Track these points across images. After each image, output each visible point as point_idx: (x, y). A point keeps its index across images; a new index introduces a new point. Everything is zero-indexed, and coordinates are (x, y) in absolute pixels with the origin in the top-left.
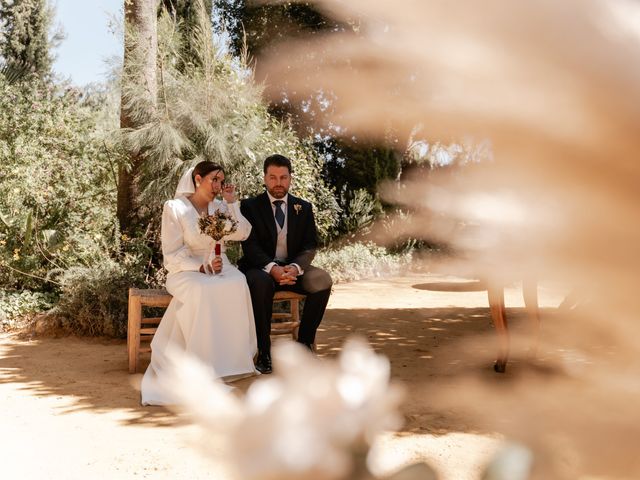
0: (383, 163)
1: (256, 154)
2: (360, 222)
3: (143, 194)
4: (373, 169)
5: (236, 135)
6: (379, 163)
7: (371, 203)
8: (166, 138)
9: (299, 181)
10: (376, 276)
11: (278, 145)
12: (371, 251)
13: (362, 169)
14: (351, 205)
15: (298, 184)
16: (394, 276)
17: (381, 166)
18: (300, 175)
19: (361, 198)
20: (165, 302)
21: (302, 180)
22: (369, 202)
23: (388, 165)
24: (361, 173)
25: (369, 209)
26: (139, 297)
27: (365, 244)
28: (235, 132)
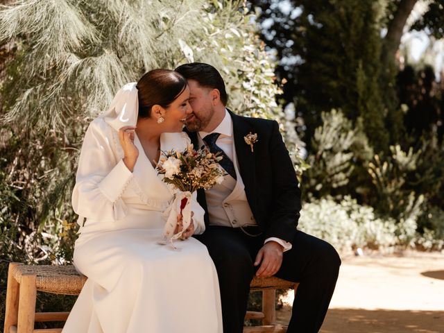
0: (371, 69)
1: (194, 51)
2: (330, 165)
3: (15, 110)
4: (354, 79)
5: (165, 19)
6: (364, 67)
7: (351, 133)
8: (58, 21)
9: (256, 95)
10: (356, 255)
11: (228, 36)
12: (349, 213)
13: (335, 77)
14: (317, 135)
15: (257, 101)
16: (386, 255)
17: (367, 73)
18: (258, 86)
19: (334, 125)
20: (75, 287)
21: (263, 94)
22: (346, 131)
23: (379, 71)
24: (334, 84)
25: (346, 144)
26: (35, 277)
27: (338, 202)
28: (163, 15)
